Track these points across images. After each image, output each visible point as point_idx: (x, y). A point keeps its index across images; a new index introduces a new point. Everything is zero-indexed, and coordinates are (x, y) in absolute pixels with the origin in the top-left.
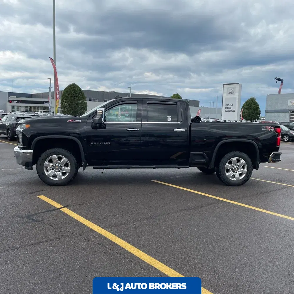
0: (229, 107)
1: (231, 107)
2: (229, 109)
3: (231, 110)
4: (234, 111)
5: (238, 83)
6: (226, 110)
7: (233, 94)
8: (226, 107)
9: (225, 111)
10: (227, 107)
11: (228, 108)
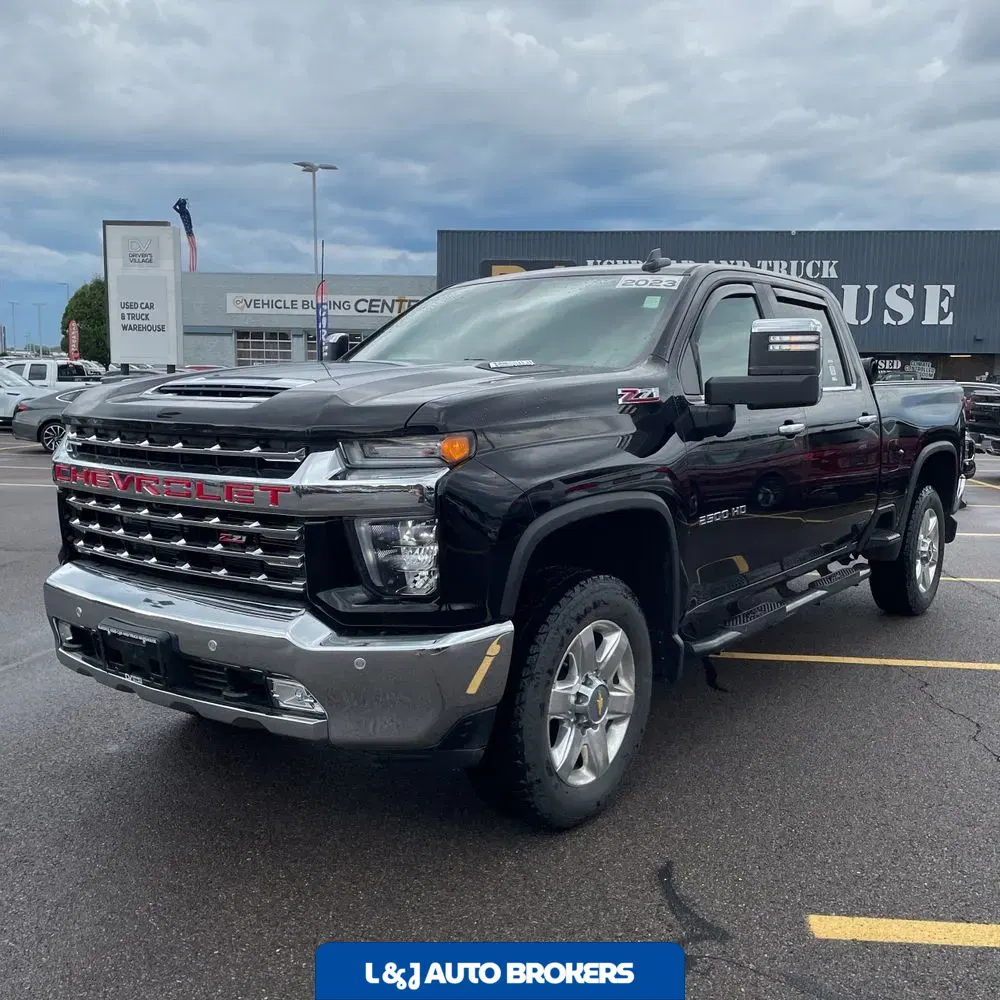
0: (139, 311)
1: (146, 311)
2: (140, 322)
3: (146, 323)
4: (161, 328)
5: (165, 224)
6: (127, 322)
7: (150, 261)
8: (125, 311)
9: (125, 328)
10: (130, 311)
11: (133, 317)
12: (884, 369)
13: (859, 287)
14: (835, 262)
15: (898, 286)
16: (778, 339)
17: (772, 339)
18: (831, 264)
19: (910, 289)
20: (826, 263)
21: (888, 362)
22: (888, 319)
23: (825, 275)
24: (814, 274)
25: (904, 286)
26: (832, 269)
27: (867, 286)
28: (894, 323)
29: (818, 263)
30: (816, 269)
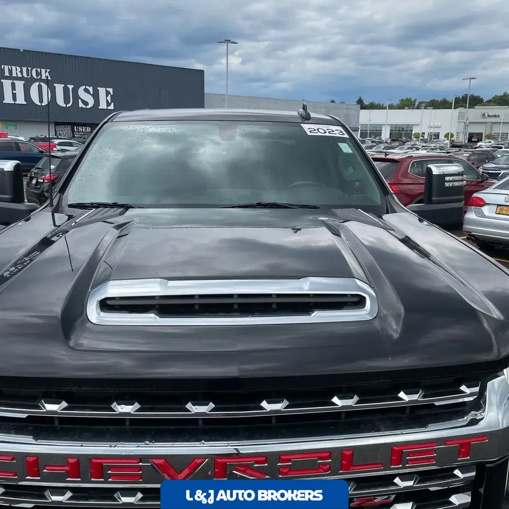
12: (82, 132)
13: (63, 85)
14: (48, 70)
15: (84, 87)
16: (451, 178)
17: (447, 178)
18: (46, 71)
19: (91, 89)
20: (43, 71)
21: (84, 128)
22: (81, 105)
23: (44, 77)
24: (37, 76)
25: (87, 87)
26: (47, 74)
27: (68, 86)
28: (85, 107)
29: (39, 70)
30: (38, 74)
